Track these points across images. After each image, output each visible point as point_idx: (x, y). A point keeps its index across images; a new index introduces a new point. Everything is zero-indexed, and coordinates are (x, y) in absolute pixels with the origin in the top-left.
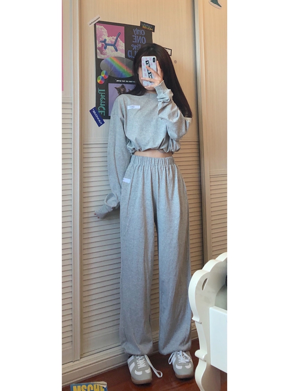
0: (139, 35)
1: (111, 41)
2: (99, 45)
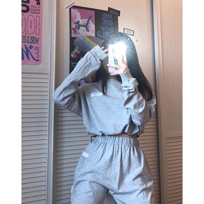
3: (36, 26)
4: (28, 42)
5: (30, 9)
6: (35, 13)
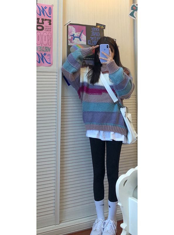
0: (95, 31)
1: (78, 35)
2: (70, 38)
3: (49, 39)
4: (43, 51)
5: (44, 28)
6: (48, 31)
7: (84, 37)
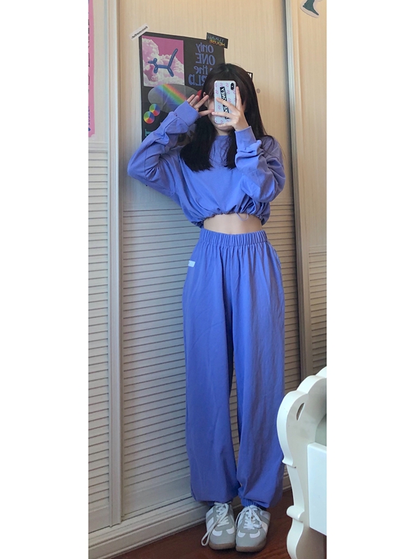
0: (205, 53)
1: (164, 62)
2: (147, 67)
7: (179, 67)
